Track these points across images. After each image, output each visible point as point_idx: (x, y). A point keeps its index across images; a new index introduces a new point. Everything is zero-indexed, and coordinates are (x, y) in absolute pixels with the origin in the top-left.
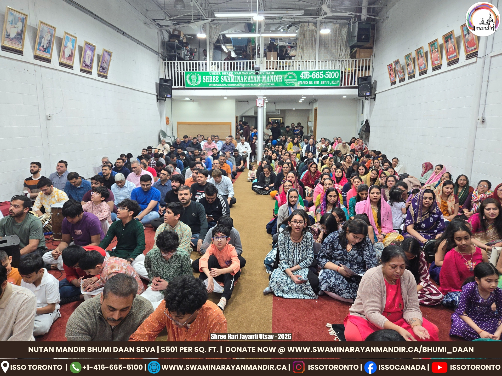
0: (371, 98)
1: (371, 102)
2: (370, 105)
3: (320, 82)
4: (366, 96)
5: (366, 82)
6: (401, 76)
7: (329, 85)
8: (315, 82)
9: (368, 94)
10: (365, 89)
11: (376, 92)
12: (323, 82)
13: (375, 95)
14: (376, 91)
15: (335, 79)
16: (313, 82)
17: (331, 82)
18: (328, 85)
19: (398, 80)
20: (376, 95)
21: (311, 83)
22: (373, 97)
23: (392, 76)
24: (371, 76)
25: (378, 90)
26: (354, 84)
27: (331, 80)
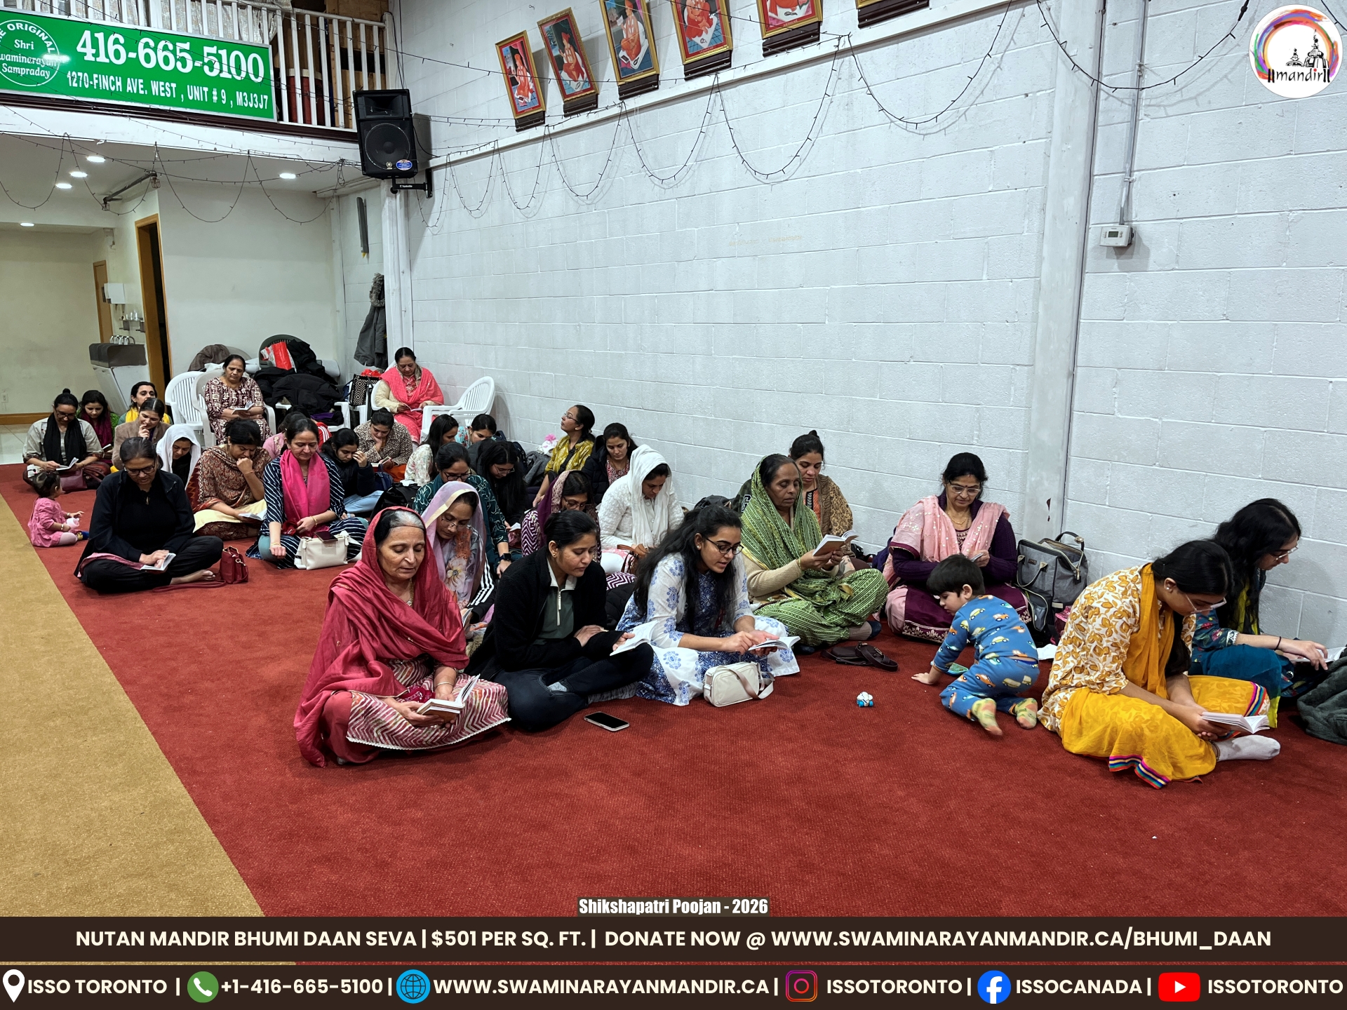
0: (416, 187)
1: (407, 205)
2: (407, 215)
3: (181, 90)
4: (395, 175)
5: (387, 114)
6: (576, 86)
7: (226, 108)
8: (155, 87)
9: (405, 165)
10: (388, 144)
11: (433, 163)
12: (195, 93)
13: (429, 173)
14: (430, 156)
15: (247, 85)
16: (147, 87)
17: (231, 97)
18: (219, 106)
19: (554, 102)
20: (435, 174)
21: (135, 85)
22: (420, 179)
23: (522, 88)
24: (405, 93)
25: (441, 152)
26: (333, 124)
27: (231, 86)
